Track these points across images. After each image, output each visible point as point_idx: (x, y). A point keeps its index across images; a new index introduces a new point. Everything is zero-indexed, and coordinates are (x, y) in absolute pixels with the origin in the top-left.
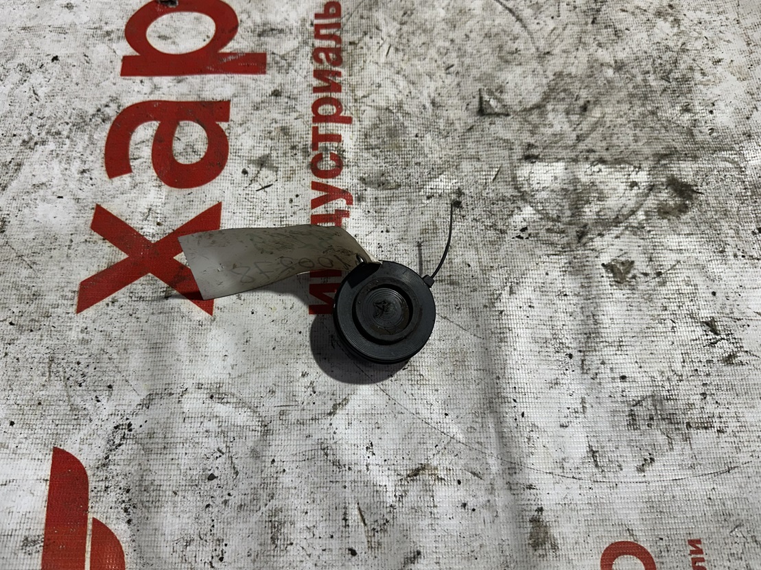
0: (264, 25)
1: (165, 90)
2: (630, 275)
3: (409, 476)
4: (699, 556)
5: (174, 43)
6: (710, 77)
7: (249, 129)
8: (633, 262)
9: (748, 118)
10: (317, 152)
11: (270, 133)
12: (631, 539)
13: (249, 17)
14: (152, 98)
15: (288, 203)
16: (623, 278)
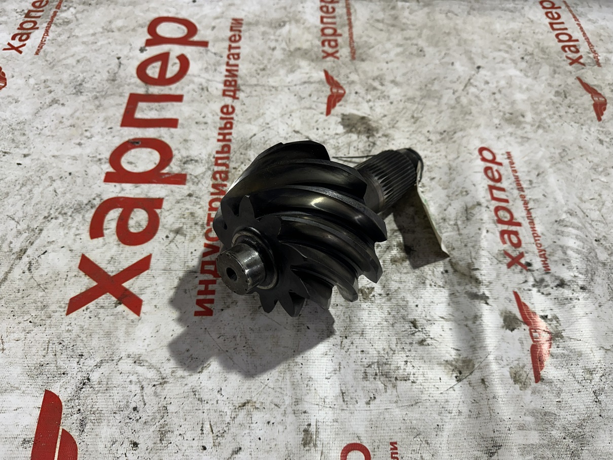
0: (187, 157)
1: (128, 191)
2: (371, 295)
3: (240, 407)
4: (395, 451)
5: (136, 166)
6: (428, 188)
7: (172, 213)
8: (373, 288)
9: (445, 210)
10: (209, 227)
11: (184, 215)
12: (359, 442)
13: (179, 152)
14: (120, 195)
15: (190, 255)
16: (367, 297)
